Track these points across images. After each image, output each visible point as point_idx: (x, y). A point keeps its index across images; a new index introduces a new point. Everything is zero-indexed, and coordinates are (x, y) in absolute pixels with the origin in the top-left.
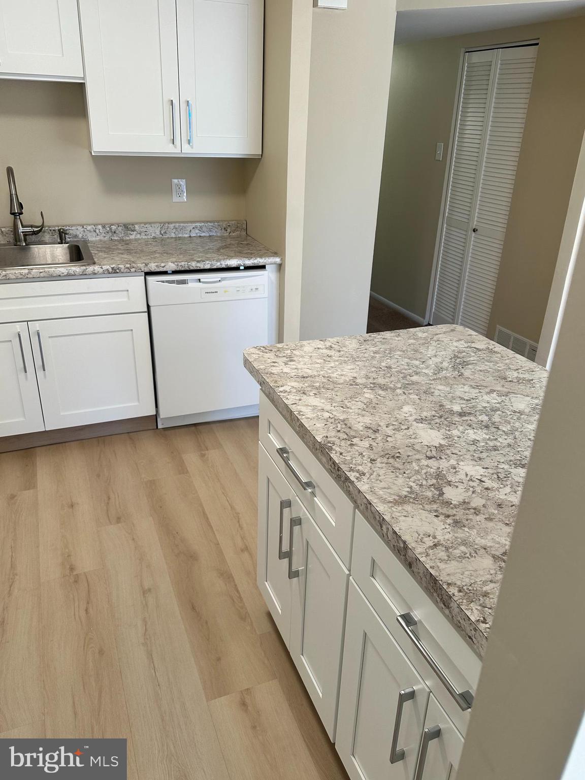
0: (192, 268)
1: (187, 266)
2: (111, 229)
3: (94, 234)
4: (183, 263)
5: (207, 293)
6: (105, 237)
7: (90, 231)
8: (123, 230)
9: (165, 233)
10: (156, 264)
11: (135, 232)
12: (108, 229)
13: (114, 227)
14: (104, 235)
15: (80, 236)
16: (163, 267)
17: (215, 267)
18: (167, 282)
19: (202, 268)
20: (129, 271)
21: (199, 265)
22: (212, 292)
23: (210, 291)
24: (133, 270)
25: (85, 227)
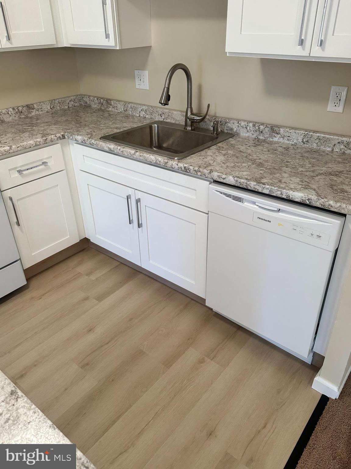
0: (249, 188)
1: (245, 184)
2: (259, 128)
3: (245, 130)
4: (242, 180)
5: (260, 218)
6: (253, 134)
7: (243, 127)
8: (269, 131)
9: (307, 141)
10: (219, 174)
11: (279, 135)
12: (257, 128)
13: (262, 127)
14: (253, 133)
15: (235, 130)
16: (224, 179)
17: (274, 194)
18: (225, 194)
19: (260, 190)
20: (196, 173)
21: (257, 187)
22: (264, 220)
23: (263, 218)
24: (199, 174)
25: (240, 122)
